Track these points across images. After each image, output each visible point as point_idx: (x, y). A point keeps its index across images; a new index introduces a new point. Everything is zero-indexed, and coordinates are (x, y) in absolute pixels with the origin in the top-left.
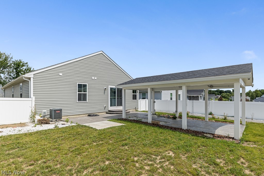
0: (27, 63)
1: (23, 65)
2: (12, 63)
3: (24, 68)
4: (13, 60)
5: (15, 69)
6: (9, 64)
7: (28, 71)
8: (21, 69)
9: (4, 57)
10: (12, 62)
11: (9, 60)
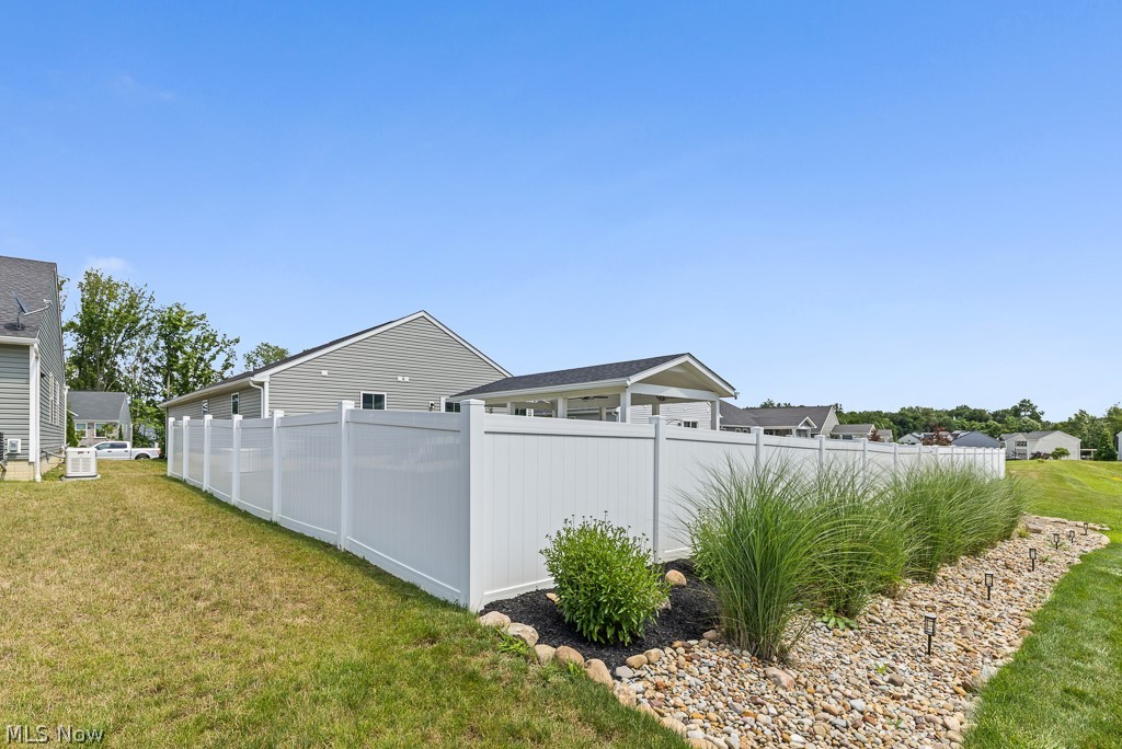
0: (203, 316)
1: (190, 325)
2: (154, 318)
3: (195, 332)
4: (156, 306)
5: (164, 336)
6: (143, 322)
7: (206, 345)
8: (185, 337)
9: (127, 296)
10: (152, 315)
11: (142, 306)
